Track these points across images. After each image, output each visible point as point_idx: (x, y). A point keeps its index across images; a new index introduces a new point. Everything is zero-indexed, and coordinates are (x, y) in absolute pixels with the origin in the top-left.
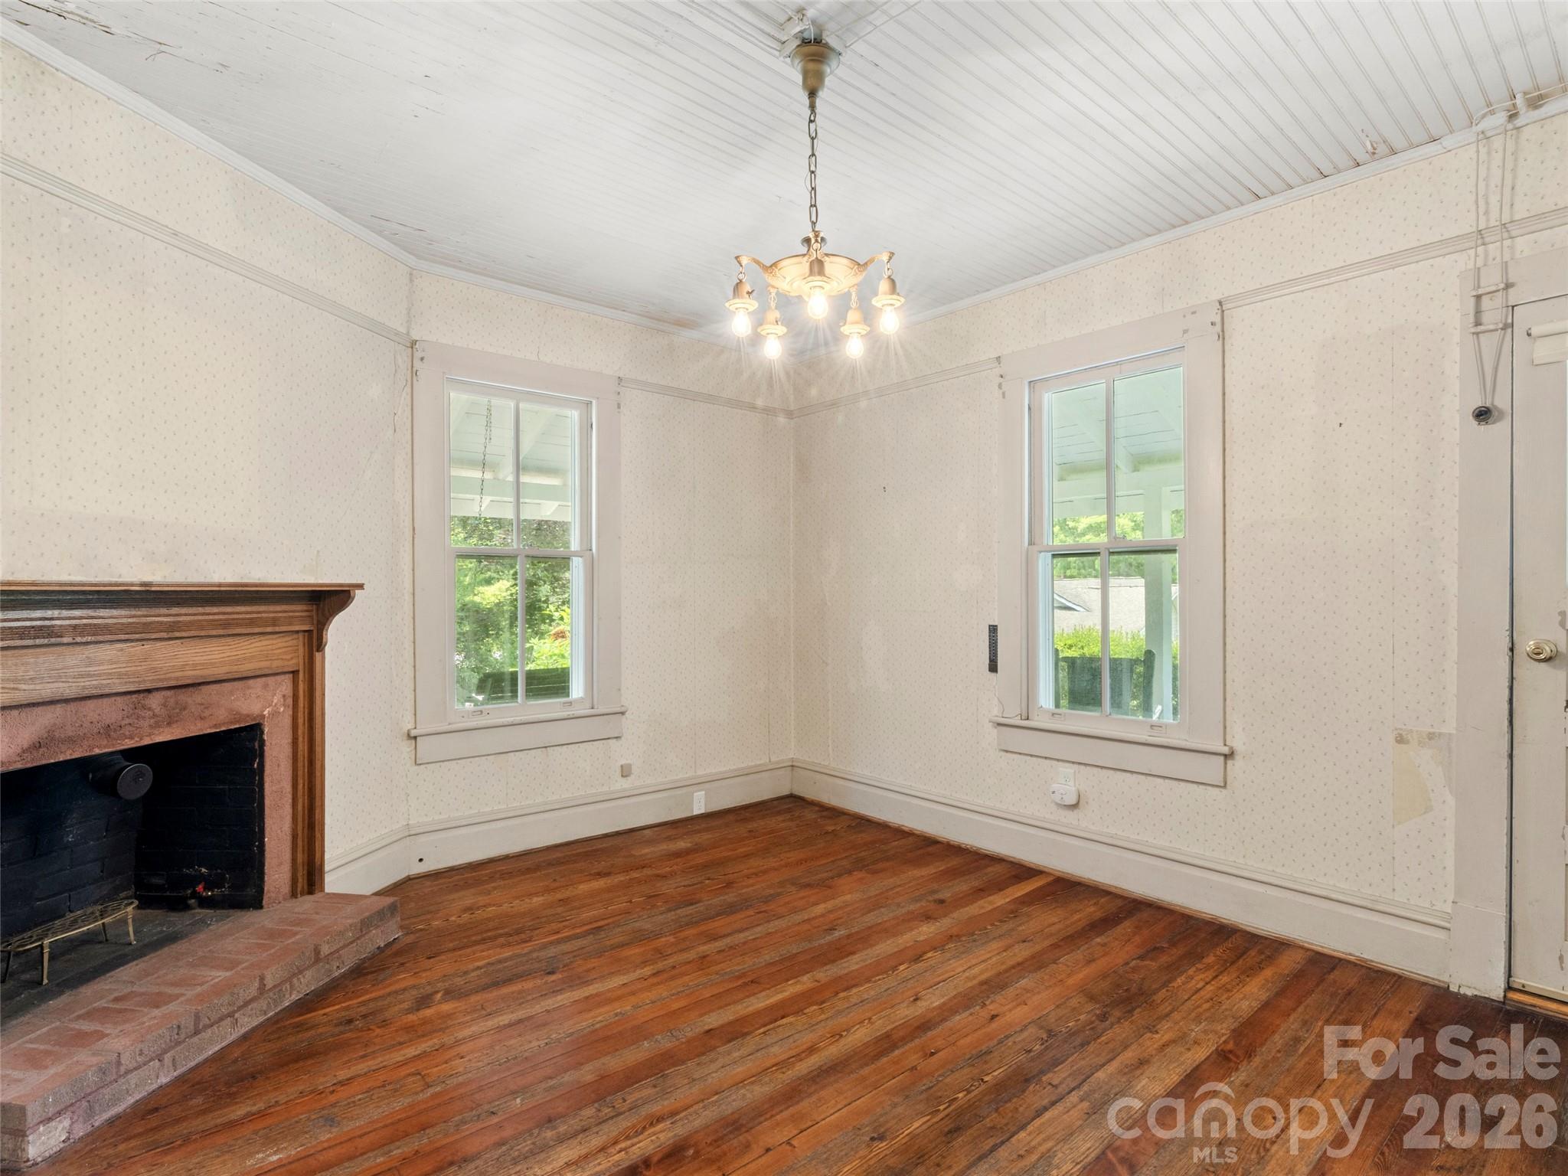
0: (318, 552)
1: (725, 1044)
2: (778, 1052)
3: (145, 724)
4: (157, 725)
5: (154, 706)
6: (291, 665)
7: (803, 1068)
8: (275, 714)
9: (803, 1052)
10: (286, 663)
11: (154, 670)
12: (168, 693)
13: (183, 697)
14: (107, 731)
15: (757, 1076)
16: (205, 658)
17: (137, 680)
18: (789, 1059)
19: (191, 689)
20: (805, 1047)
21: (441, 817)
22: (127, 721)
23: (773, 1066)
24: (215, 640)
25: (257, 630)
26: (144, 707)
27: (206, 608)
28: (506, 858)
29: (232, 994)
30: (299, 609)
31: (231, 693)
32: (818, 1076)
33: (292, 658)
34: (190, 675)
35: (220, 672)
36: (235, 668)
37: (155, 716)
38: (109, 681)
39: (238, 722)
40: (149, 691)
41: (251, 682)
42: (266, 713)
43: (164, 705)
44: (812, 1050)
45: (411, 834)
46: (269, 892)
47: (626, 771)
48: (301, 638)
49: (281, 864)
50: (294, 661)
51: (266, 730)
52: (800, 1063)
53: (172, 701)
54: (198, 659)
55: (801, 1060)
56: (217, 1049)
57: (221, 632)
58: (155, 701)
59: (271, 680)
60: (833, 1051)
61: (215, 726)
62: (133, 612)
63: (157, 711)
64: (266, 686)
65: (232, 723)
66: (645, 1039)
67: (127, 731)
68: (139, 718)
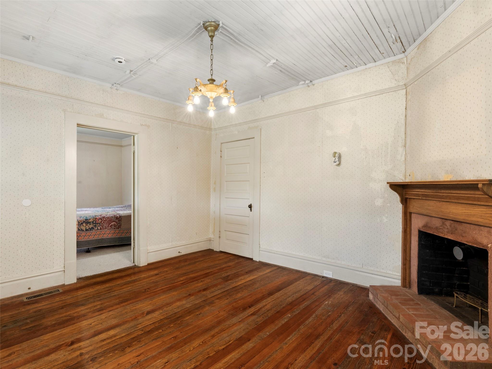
1: (242, 336)
2: (225, 335)
3: (446, 230)
4: (448, 232)
5: (448, 225)
7: (216, 330)
9: (216, 335)
10: (491, 222)
11: (442, 212)
12: (452, 222)
13: (456, 225)
14: (437, 228)
15: (229, 327)
16: (457, 211)
17: (438, 214)
18: (221, 333)
19: (459, 223)
20: (216, 337)
22: (441, 227)
23: (225, 330)
24: (460, 204)
25: (470, 202)
26: (445, 224)
27: (451, 191)
31: (474, 230)
32: (212, 328)
37: (448, 229)
38: (432, 212)
39: (476, 244)
40: (446, 219)
41: (482, 228)
42: (489, 246)
43: (450, 226)
44: (213, 336)
51: (489, 254)
52: (217, 331)
53: (453, 225)
55: (217, 332)
56: (390, 319)
57: (456, 201)
58: (448, 223)
59: (491, 230)
60: (206, 337)
63: (448, 227)
64: (489, 232)
65: (473, 243)
66: (269, 335)
67: (441, 230)
68: (444, 227)
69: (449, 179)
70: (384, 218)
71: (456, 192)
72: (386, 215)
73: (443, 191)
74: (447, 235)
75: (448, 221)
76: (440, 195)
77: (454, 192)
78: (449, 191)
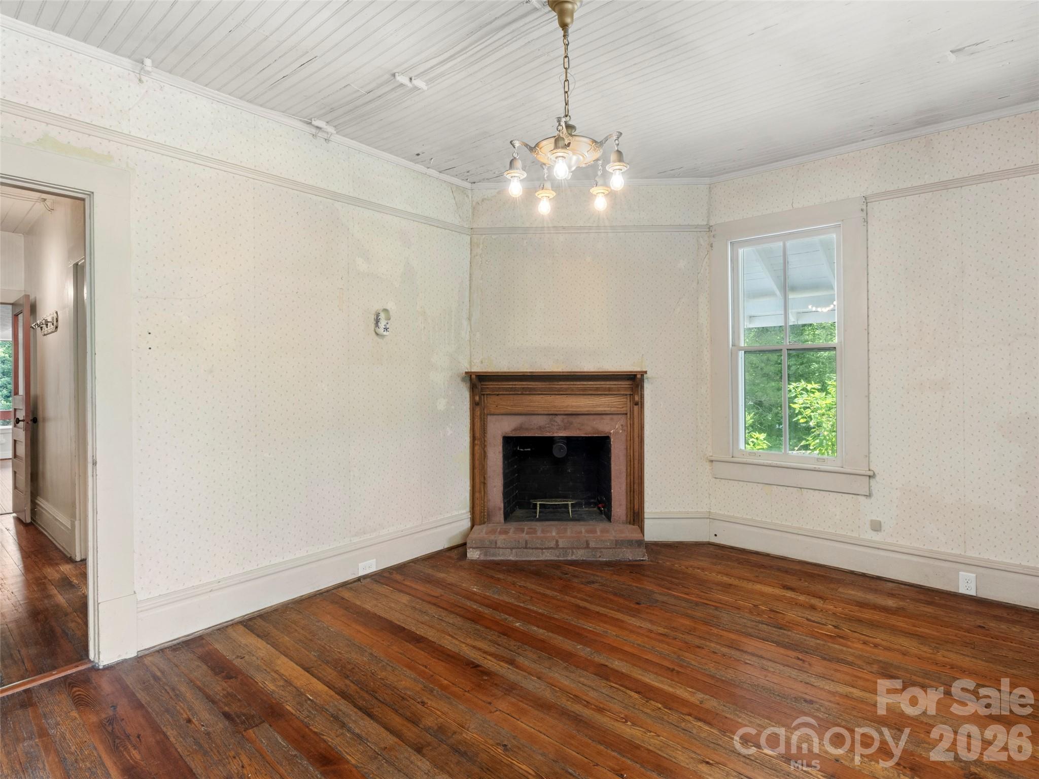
0: (643, 355)
3: (555, 428)
4: (559, 429)
5: (558, 421)
6: (623, 410)
8: (616, 433)
10: (619, 409)
11: (555, 407)
12: (564, 417)
13: (571, 419)
14: (540, 428)
17: (548, 410)
19: (574, 416)
21: (729, 514)
22: (547, 426)
24: (582, 396)
25: (599, 393)
26: (554, 421)
27: (575, 382)
28: (768, 555)
29: (542, 541)
30: (625, 384)
31: (594, 420)
33: (623, 407)
34: (570, 410)
35: (584, 410)
36: (592, 409)
37: (559, 425)
39: (598, 433)
40: (556, 415)
41: (604, 417)
42: (612, 432)
43: (563, 421)
45: (710, 517)
46: (614, 516)
47: (876, 527)
48: (628, 398)
49: (620, 505)
50: (624, 409)
51: (612, 440)
53: (566, 420)
54: (574, 404)
57: (582, 393)
58: (559, 419)
59: (615, 417)
61: (586, 434)
62: (543, 383)
63: (560, 423)
64: (612, 419)
65: (594, 434)
67: (547, 429)
68: (552, 425)
69: (560, 370)
70: (448, 429)
71: (582, 383)
72: (451, 425)
73: (560, 383)
74: (557, 432)
75: (559, 416)
76: (556, 388)
77: (578, 383)
78: (572, 383)
